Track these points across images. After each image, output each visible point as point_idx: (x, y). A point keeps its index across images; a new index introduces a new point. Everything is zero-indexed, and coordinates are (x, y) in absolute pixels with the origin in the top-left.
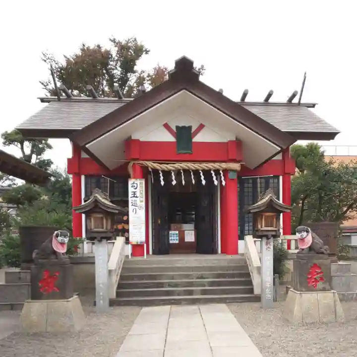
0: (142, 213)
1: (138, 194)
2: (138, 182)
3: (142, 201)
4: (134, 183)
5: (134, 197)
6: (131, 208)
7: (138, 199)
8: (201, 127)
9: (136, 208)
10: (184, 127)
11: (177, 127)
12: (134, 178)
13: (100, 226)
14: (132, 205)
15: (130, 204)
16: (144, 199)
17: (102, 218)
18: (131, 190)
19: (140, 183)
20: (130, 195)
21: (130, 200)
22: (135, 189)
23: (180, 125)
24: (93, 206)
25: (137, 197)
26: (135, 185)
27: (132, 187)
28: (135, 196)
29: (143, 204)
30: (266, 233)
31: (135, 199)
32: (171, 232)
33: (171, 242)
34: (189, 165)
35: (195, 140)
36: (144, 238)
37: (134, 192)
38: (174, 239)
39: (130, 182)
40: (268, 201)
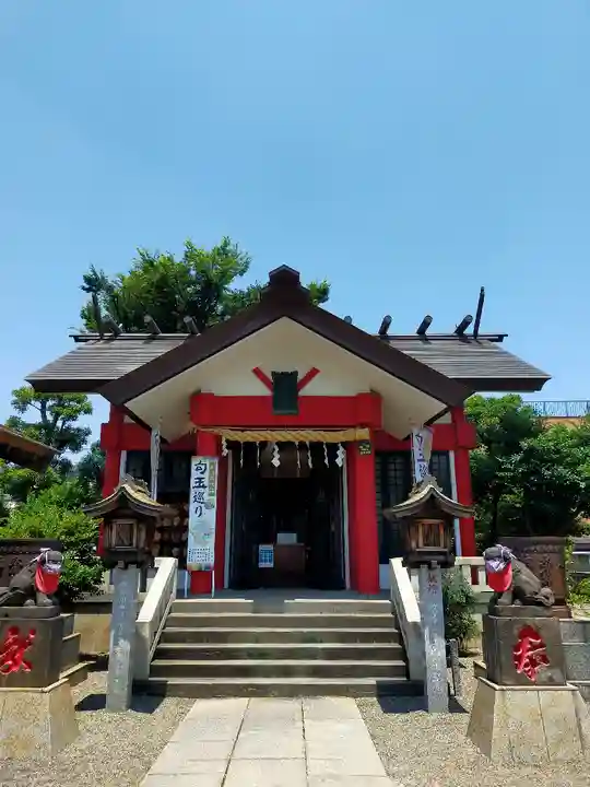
0: (210, 516)
1: (206, 483)
2: (208, 461)
3: (211, 495)
4: (200, 463)
5: (199, 486)
6: (193, 506)
7: (205, 491)
8: (313, 373)
9: (203, 504)
10: (284, 374)
11: (274, 373)
12: (201, 454)
13: (127, 542)
14: (195, 501)
15: (192, 499)
17: (131, 527)
18: (195, 474)
19: (211, 464)
20: (193, 482)
21: (192, 493)
22: (202, 473)
23: (280, 371)
25: (204, 487)
26: (203, 467)
27: (197, 469)
28: (202, 485)
29: (214, 499)
30: (427, 558)
31: (202, 490)
32: (262, 547)
33: (262, 565)
34: (294, 433)
35: (302, 393)
36: (213, 559)
37: (200, 479)
38: (266, 561)
39: (195, 461)
40: (428, 497)
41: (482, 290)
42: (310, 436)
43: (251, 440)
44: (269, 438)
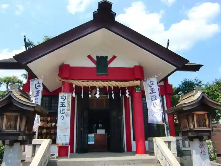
0: (68, 120)
1: (66, 104)
2: (66, 95)
3: (68, 110)
4: (63, 96)
5: (62, 106)
6: (59, 115)
7: (66, 108)
8: (114, 57)
9: (64, 115)
10: (102, 57)
11: (97, 57)
12: (64, 92)
13: (13, 127)
14: (61, 113)
15: (59, 112)
16: (70, 109)
17: (16, 118)
18: (60, 101)
19: (68, 96)
20: (60, 105)
21: (59, 109)
22: (64, 100)
23: (99, 56)
24: (6, 102)
25: (64, 106)
26: (64, 98)
27: (61, 99)
28: (64, 105)
29: (69, 112)
30: (200, 134)
31: (63, 108)
32: (90, 135)
33: (89, 143)
34: (106, 83)
35: (109, 66)
36: (69, 140)
37: (63, 103)
38: (91, 141)
39: (60, 95)
40: (201, 98)
41: (168, 40)
42: (113, 84)
43: (87, 85)
44: (95, 85)
